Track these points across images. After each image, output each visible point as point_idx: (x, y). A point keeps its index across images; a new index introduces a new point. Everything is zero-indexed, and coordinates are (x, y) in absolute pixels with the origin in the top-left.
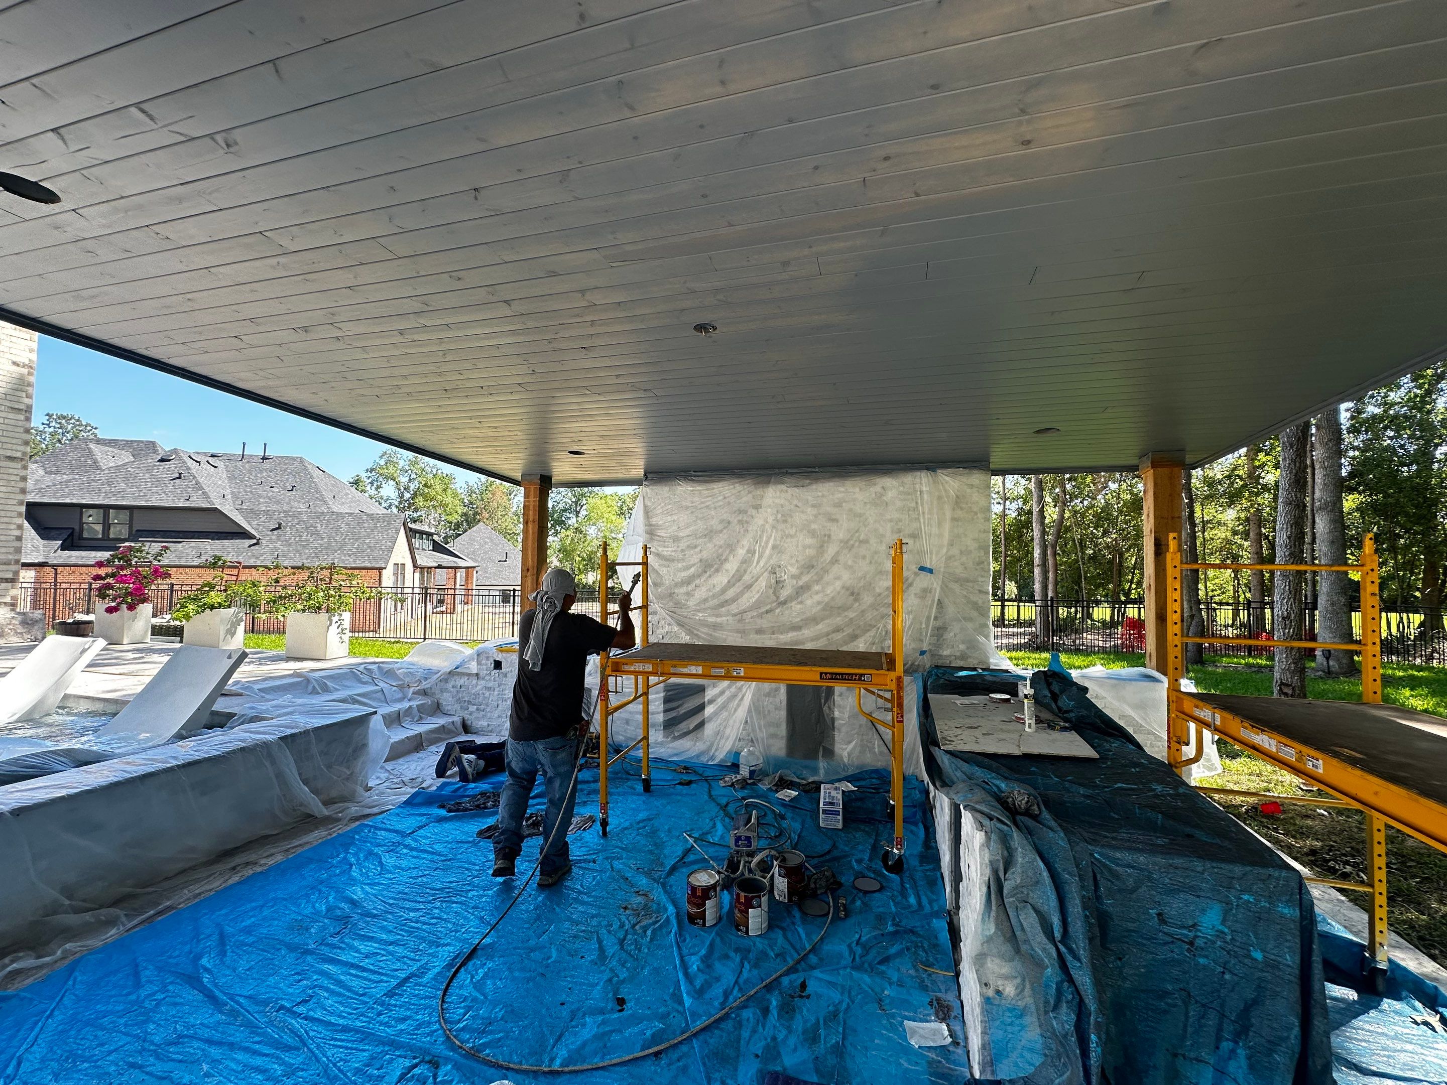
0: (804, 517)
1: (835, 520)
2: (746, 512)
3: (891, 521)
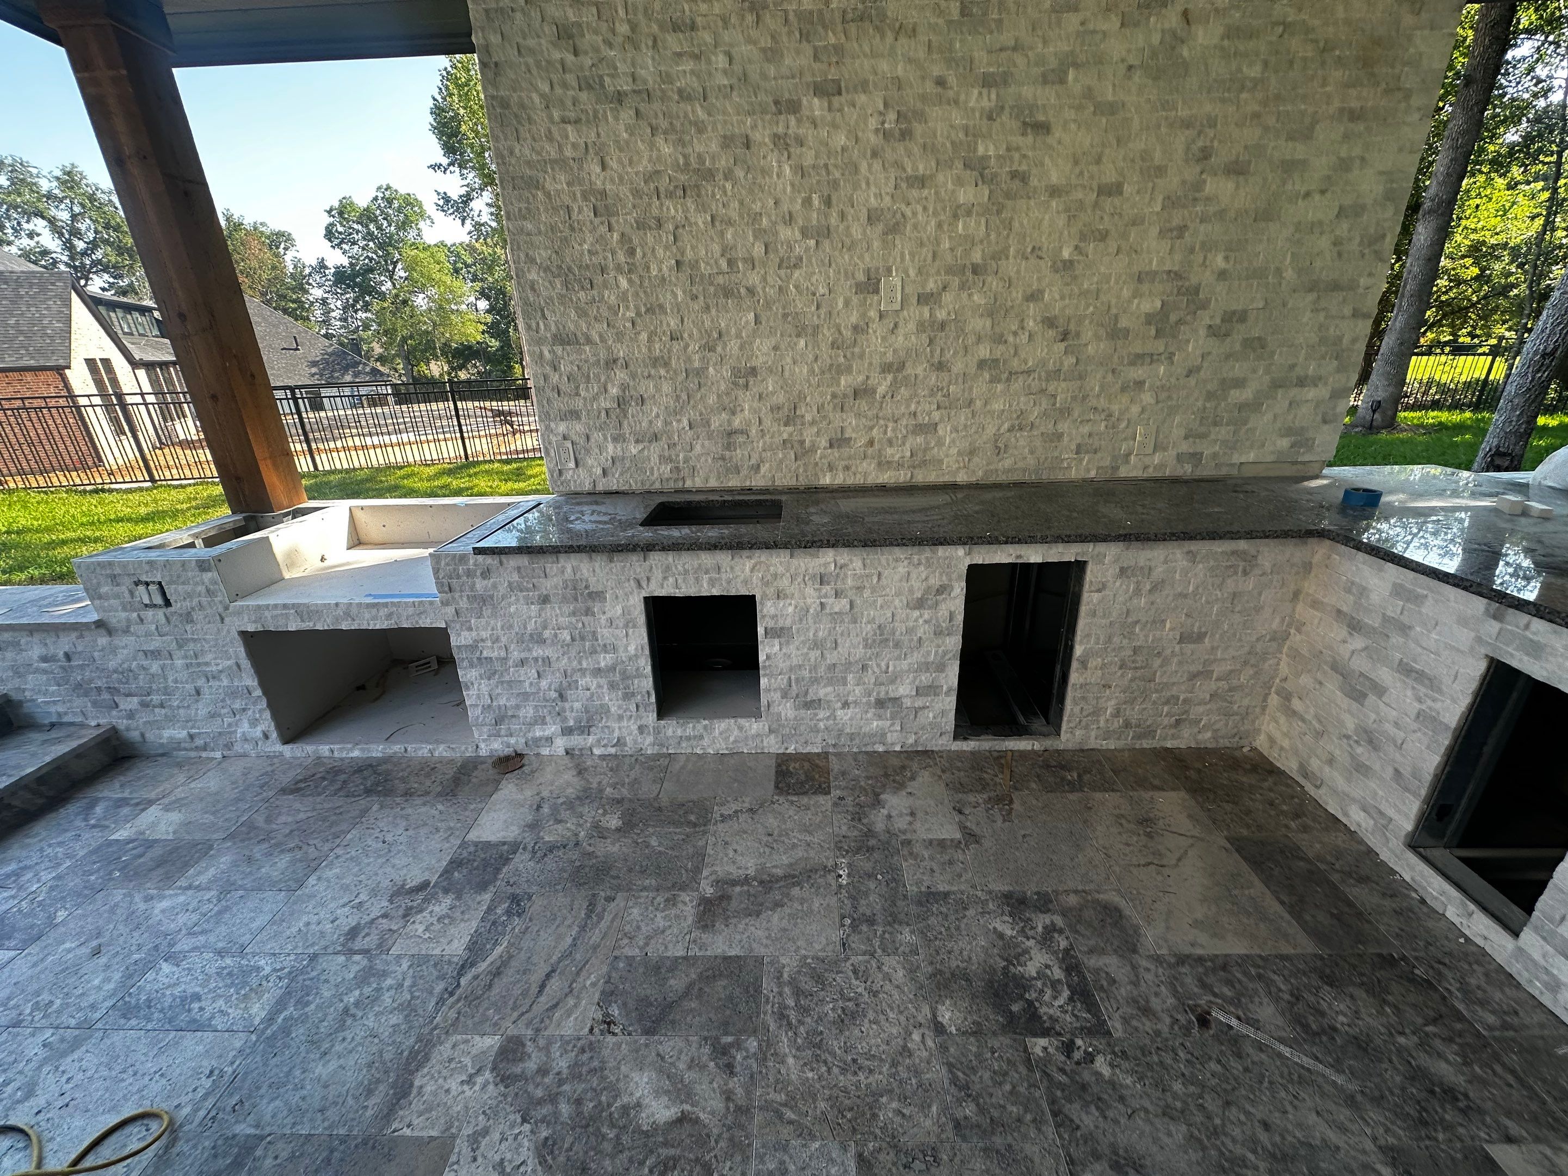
0: (958, 119)
1: (1042, 128)
2: (794, 107)
3: (1187, 124)
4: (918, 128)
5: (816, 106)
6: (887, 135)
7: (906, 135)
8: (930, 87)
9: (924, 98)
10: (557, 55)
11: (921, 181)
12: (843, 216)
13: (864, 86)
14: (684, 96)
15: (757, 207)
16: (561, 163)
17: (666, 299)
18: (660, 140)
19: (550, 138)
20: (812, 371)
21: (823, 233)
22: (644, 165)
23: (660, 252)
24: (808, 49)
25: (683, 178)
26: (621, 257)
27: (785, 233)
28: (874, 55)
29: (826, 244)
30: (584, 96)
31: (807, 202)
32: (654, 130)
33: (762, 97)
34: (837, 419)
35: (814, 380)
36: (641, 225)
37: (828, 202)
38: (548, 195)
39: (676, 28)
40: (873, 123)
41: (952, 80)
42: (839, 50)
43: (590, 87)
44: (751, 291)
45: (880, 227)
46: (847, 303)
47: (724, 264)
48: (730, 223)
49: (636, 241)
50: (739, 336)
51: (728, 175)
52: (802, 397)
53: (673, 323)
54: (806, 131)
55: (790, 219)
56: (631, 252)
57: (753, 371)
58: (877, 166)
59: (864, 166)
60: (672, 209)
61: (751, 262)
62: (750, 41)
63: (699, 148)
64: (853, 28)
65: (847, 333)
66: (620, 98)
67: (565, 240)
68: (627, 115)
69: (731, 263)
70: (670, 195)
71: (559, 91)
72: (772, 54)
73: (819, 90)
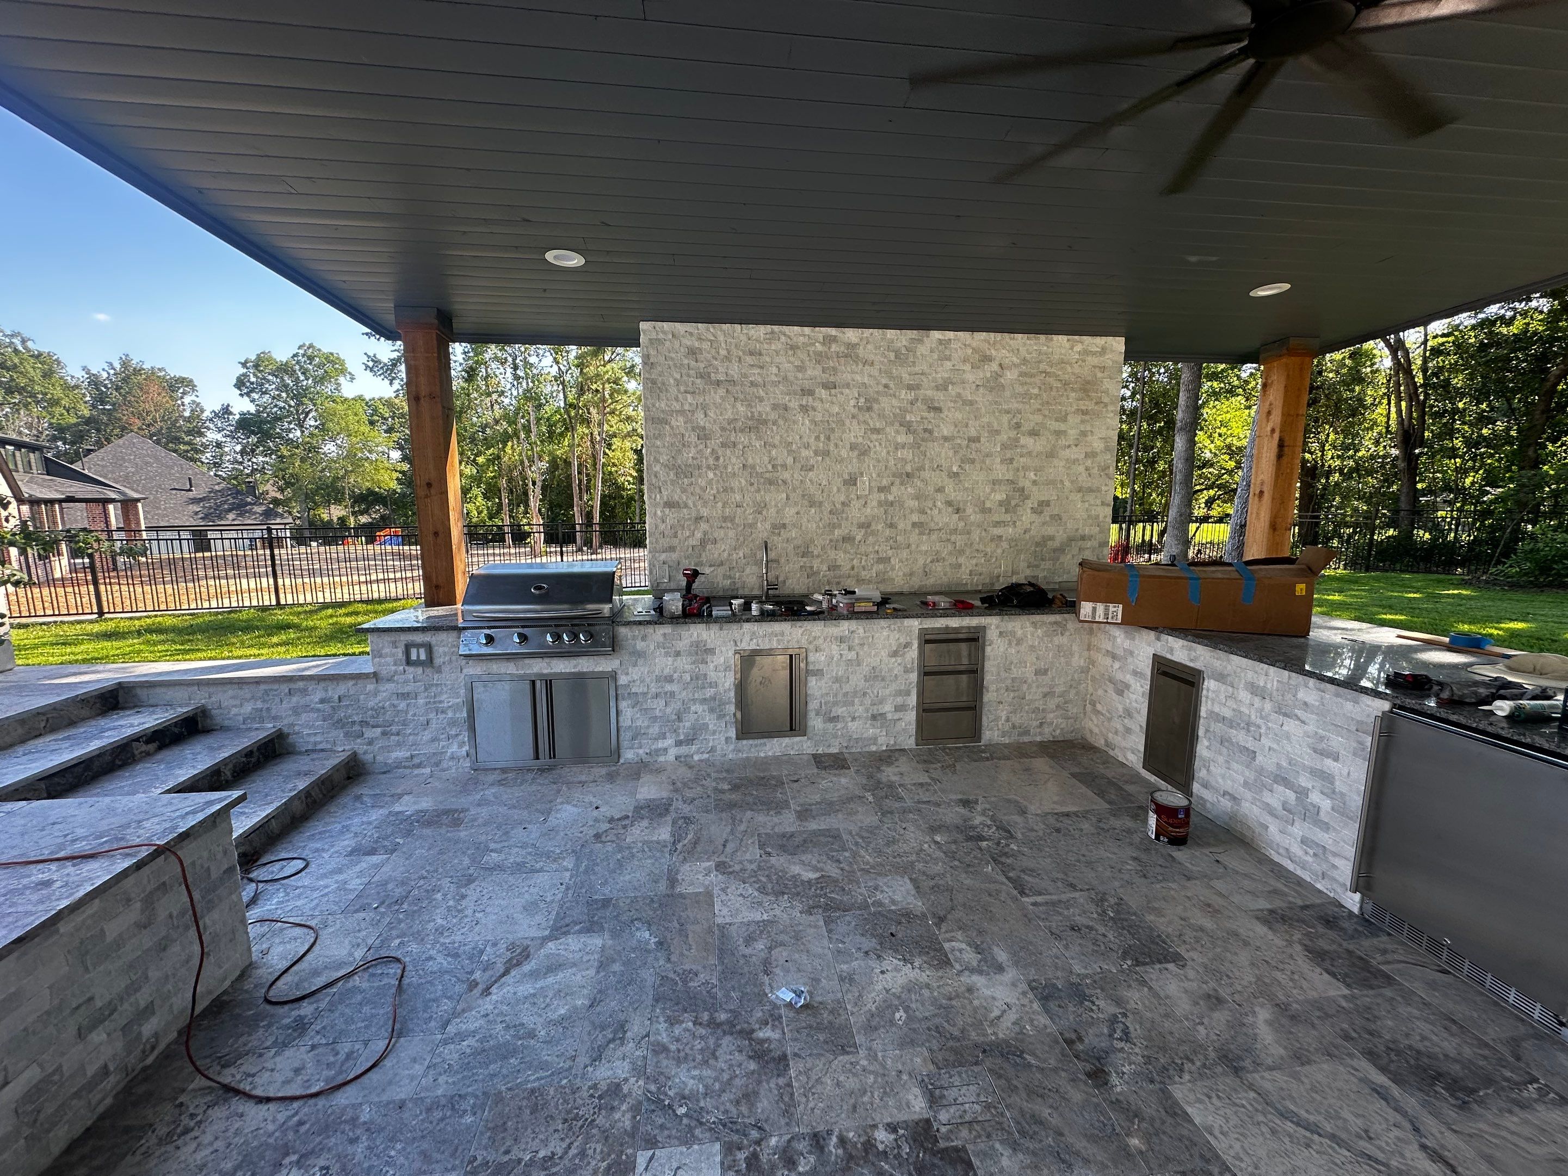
0: (895, 403)
1: (938, 410)
4: (876, 406)
5: (824, 393)
6: (860, 409)
7: (869, 409)
8: (881, 388)
9: (877, 392)
10: (686, 362)
11: (877, 431)
12: (836, 446)
13: (848, 386)
14: (753, 384)
15: (790, 439)
16: (682, 412)
17: (735, 484)
18: (738, 405)
19: (677, 399)
20: (818, 527)
21: (826, 453)
22: (729, 415)
23: (734, 460)
24: (819, 368)
25: (750, 423)
26: (711, 461)
27: (805, 453)
28: (853, 372)
29: (827, 459)
30: (698, 381)
31: (817, 438)
32: (736, 399)
33: (795, 387)
34: (832, 554)
35: (820, 532)
36: (723, 445)
37: (828, 438)
38: (672, 428)
39: (751, 354)
40: (852, 402)
41: (892, 386)
42: (834, 369)
43: (702, 377)
44: (784, 482)
45: (856, 453)
46: (839, 490)
47: (770, 467)
48: (774, 446)
49: (720, 453)
50: (776, 506)
51: (775, 423)
52: (812, 541)
53: (738, 497)
54: (817, 404)
55: (807, 446)
56: (717, 459)
57: (784, 526)
58: (855, 422)
59: (847, 422)
60: (743, 439)
61: (784, 466)
62: (789, 362)
63: (759, 409)
64: (842, 360)
65: (839, 506)
66: (718, 383)
67: (679, 451)
68: (721, 392)
69: (773, 466)
70: (742, 431)
71: (685, 378)
72: (801, 369)
73: (826, 386)
